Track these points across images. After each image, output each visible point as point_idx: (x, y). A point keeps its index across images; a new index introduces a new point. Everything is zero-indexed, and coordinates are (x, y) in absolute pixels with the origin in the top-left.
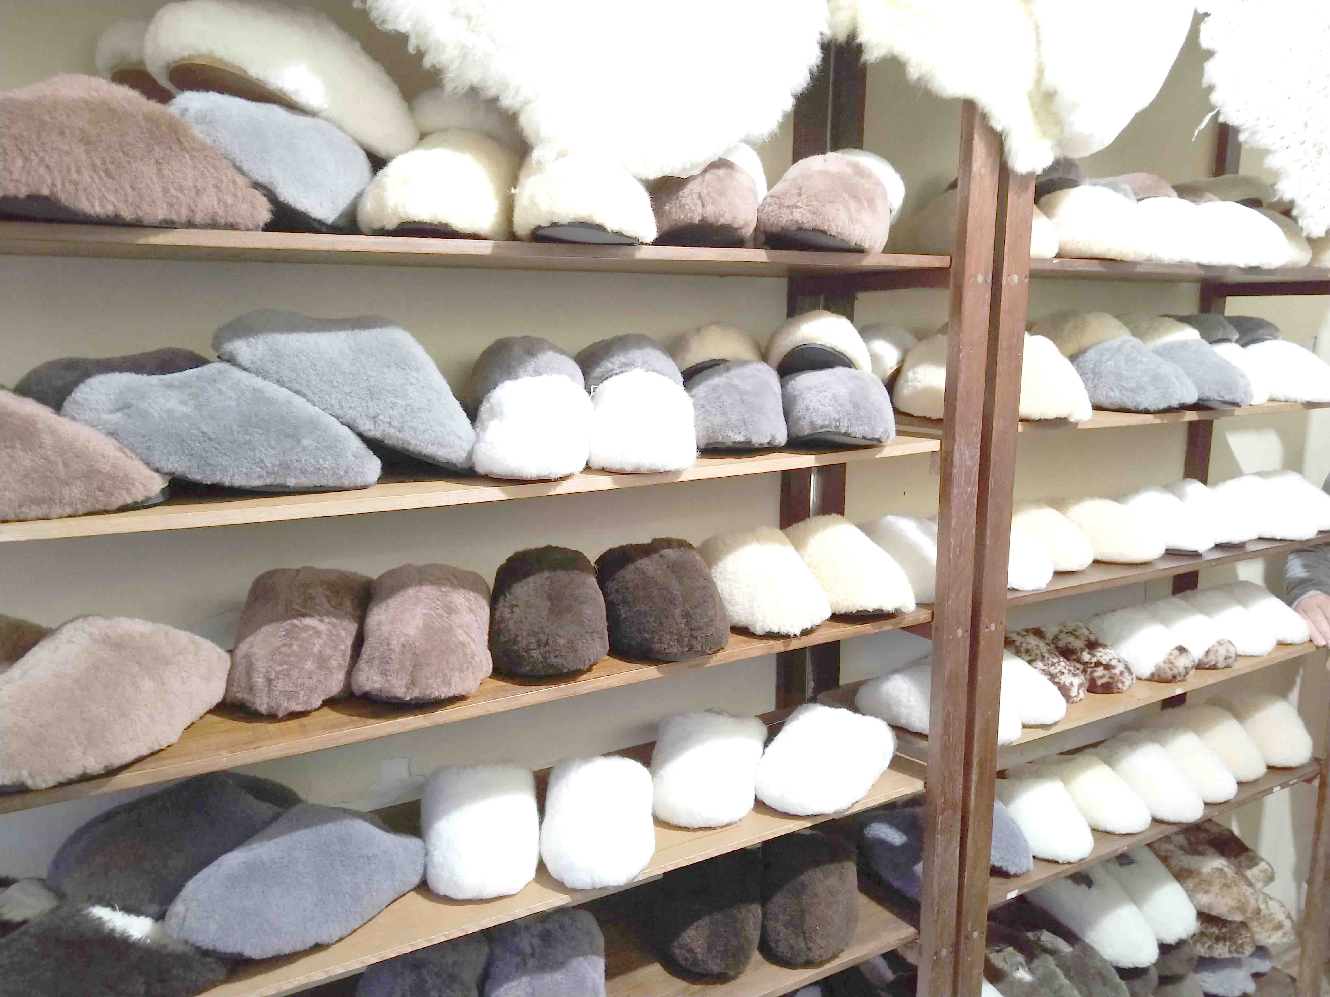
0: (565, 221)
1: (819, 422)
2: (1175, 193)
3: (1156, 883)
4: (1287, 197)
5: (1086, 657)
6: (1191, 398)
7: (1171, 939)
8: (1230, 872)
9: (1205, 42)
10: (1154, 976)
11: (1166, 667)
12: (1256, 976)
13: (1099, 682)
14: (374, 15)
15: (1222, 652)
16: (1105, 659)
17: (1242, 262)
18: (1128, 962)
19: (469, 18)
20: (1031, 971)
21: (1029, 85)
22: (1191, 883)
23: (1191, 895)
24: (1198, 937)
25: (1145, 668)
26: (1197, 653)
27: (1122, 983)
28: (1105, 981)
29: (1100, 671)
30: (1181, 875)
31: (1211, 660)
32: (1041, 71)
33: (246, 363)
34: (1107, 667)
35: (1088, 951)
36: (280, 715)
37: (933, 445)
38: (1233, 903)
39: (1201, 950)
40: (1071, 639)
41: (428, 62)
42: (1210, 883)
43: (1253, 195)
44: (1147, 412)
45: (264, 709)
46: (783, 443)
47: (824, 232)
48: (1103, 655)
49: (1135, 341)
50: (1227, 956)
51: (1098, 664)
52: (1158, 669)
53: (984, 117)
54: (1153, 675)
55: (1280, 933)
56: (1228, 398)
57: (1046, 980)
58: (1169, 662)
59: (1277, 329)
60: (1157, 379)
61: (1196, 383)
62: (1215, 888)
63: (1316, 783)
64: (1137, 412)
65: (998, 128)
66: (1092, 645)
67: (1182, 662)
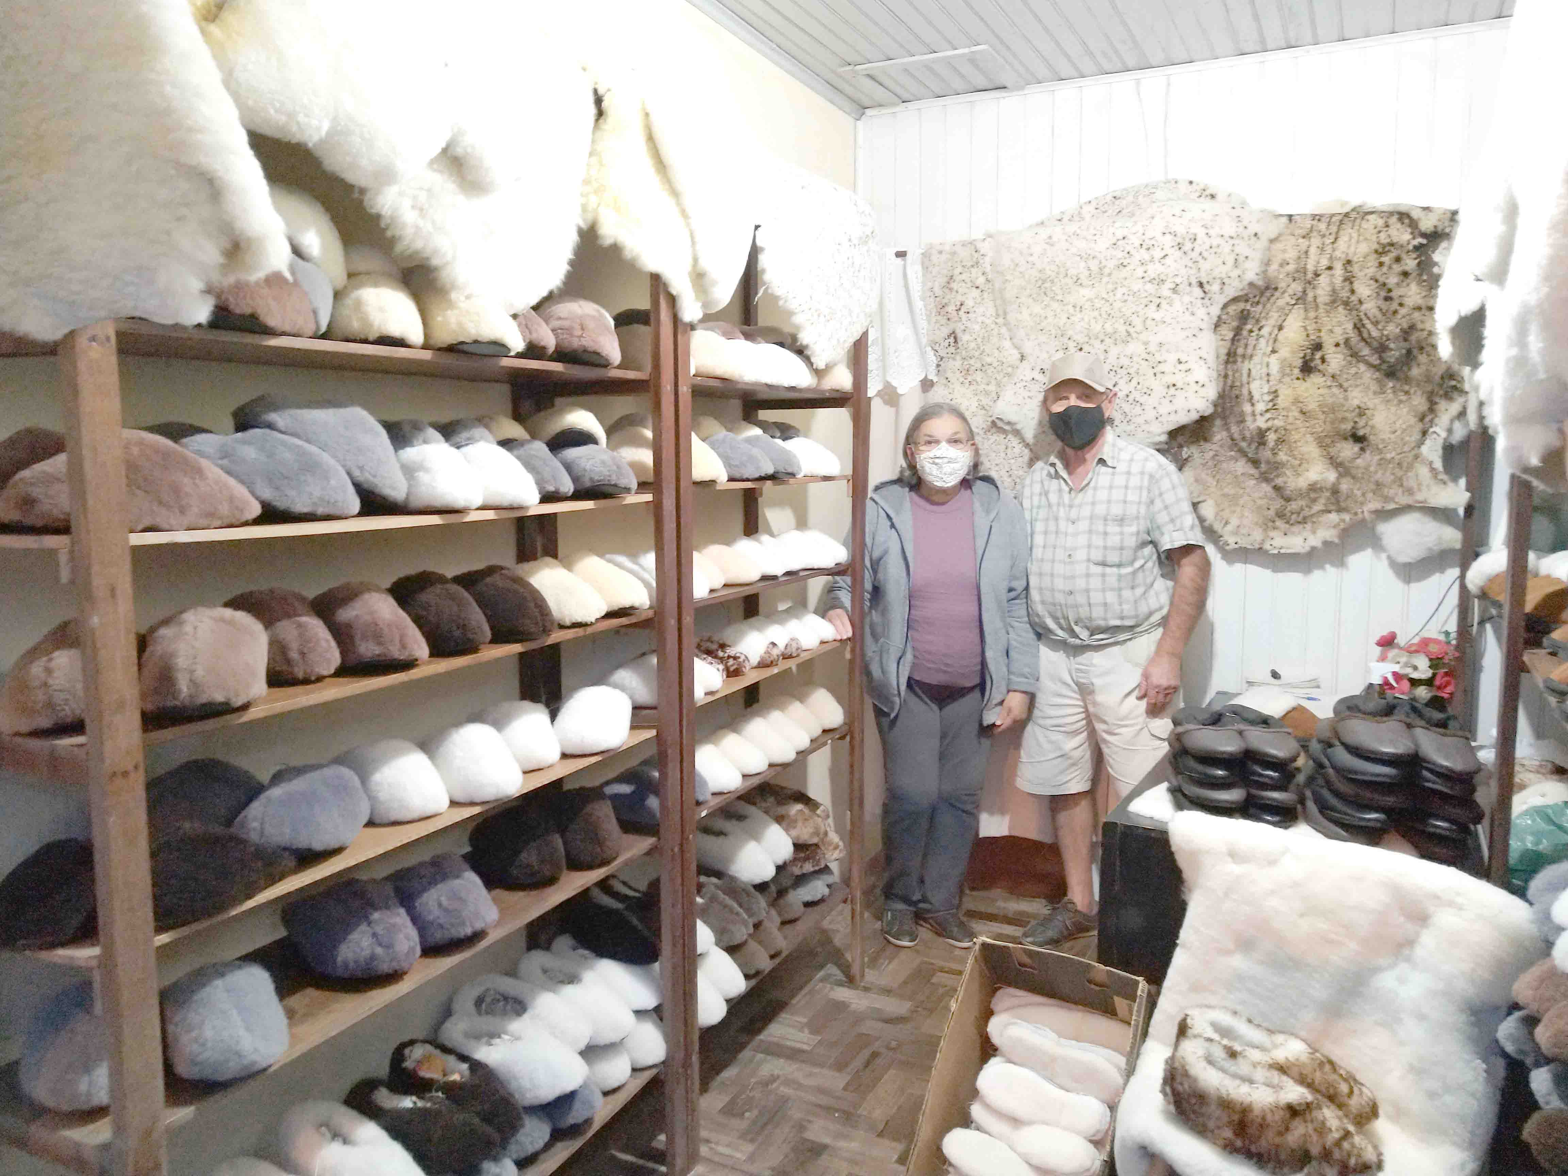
0: (485, 340)
1: (596, 478)
2: (742, 336)
3: (766, 826)
4: (805, 342)
5: (721, 654)
6: (770, 471)
7: (780, 862)
8: (806, 811)
9: (759, 243)
10: (773, 889)
11: (767, 656)
12: (829, 886)
13: (732, 669)
14: (365, 203)
15: (794, 645)
16: (732, 653)
17: (786, 383)
18: (758, 880)
19: (421, 210)
20: (701, 897)
21: (689, 267)
22: (784, 824)
23: (787, 830)
24: (795, 860)
25: (754, 660)
26: (781, 645)
27: (757, 894)
28: (748, 894)
29: (731, 661)
30: (779, 819)
31: (788, 652)
32: (696, 260)
33: (283, 429)
34: (735, 658)
35: (733, 879)
36: (313, 678)
37: (649, 497)
38: (811, 830)
39: (797, 871)
40: (709, 644)
41: (389, 234)
42: (796, 821)
43: (780, 340)
44: (748, 480)
45: (301, 675)
46: (570, 494)
47: (598, 354)
48: (731, 651)
49: (731, 435)
50: (812, 869)
51: (729, 657)
52: (762, 659)
53: (665, 286)
54: (759, 663)
55: (837, 852)
56: (790, 471)
57: (713, 899)
58: (767, 652)
59: (798, 431)
60: (752, 459)
61: (772, 460)
62: (800, 824)
63: (848, 738)
64: (743, 480)
65: (674, 292)
66: (723, 646)
67: (775, 652)
